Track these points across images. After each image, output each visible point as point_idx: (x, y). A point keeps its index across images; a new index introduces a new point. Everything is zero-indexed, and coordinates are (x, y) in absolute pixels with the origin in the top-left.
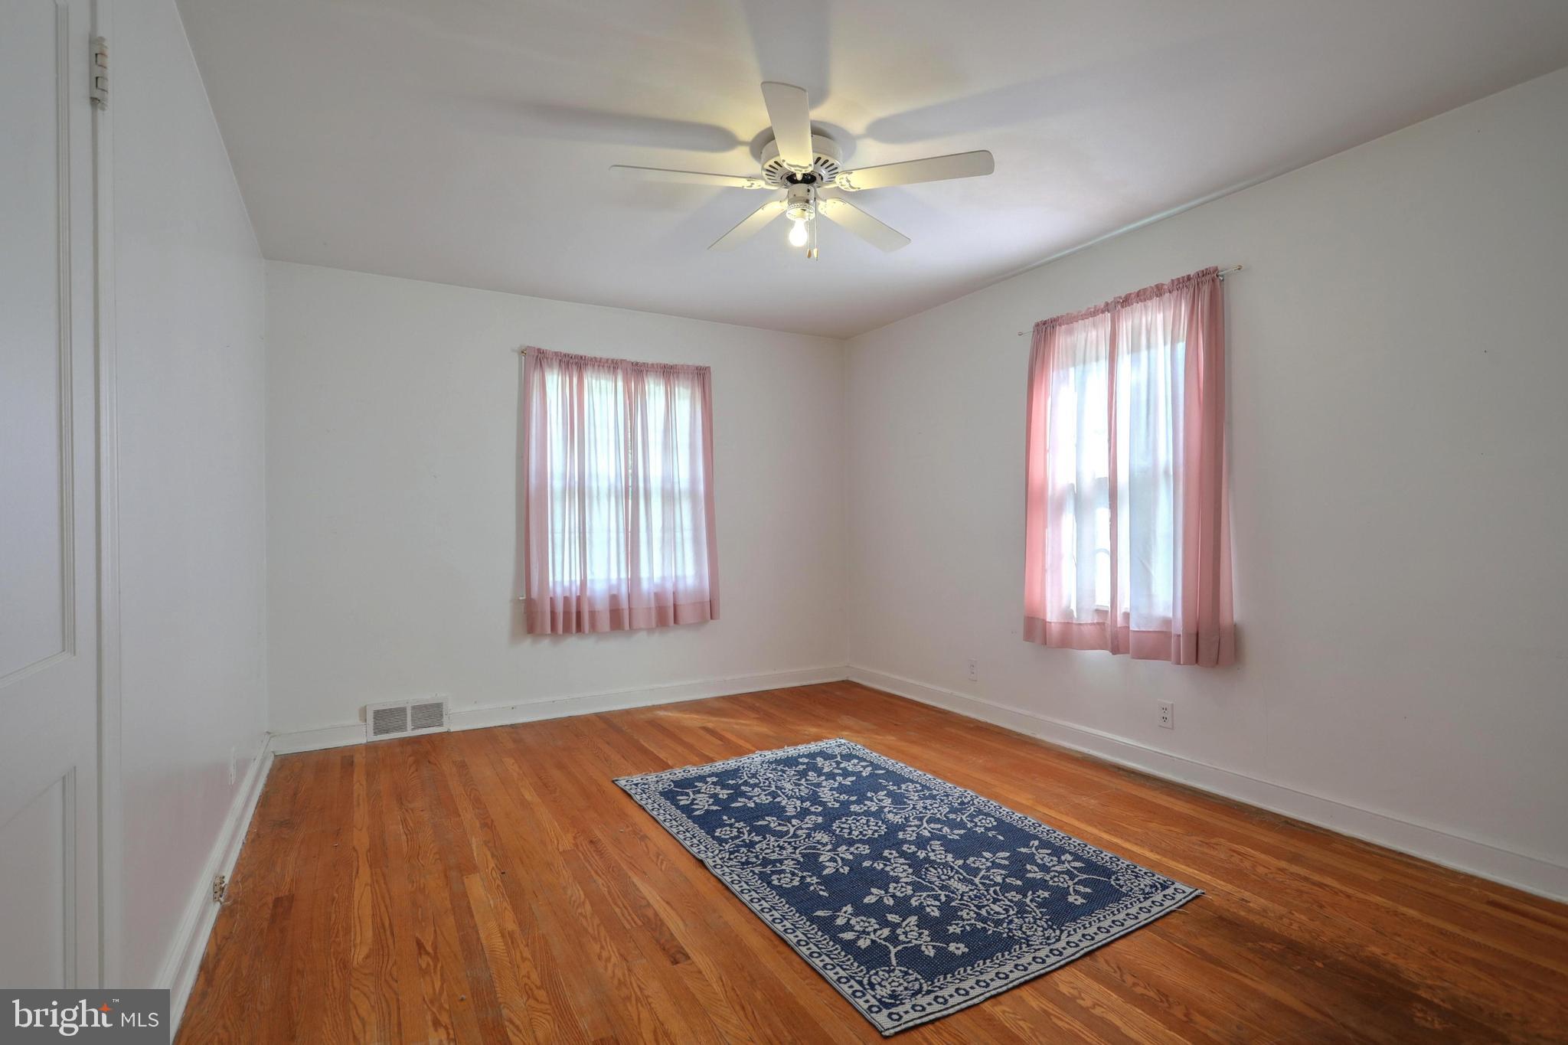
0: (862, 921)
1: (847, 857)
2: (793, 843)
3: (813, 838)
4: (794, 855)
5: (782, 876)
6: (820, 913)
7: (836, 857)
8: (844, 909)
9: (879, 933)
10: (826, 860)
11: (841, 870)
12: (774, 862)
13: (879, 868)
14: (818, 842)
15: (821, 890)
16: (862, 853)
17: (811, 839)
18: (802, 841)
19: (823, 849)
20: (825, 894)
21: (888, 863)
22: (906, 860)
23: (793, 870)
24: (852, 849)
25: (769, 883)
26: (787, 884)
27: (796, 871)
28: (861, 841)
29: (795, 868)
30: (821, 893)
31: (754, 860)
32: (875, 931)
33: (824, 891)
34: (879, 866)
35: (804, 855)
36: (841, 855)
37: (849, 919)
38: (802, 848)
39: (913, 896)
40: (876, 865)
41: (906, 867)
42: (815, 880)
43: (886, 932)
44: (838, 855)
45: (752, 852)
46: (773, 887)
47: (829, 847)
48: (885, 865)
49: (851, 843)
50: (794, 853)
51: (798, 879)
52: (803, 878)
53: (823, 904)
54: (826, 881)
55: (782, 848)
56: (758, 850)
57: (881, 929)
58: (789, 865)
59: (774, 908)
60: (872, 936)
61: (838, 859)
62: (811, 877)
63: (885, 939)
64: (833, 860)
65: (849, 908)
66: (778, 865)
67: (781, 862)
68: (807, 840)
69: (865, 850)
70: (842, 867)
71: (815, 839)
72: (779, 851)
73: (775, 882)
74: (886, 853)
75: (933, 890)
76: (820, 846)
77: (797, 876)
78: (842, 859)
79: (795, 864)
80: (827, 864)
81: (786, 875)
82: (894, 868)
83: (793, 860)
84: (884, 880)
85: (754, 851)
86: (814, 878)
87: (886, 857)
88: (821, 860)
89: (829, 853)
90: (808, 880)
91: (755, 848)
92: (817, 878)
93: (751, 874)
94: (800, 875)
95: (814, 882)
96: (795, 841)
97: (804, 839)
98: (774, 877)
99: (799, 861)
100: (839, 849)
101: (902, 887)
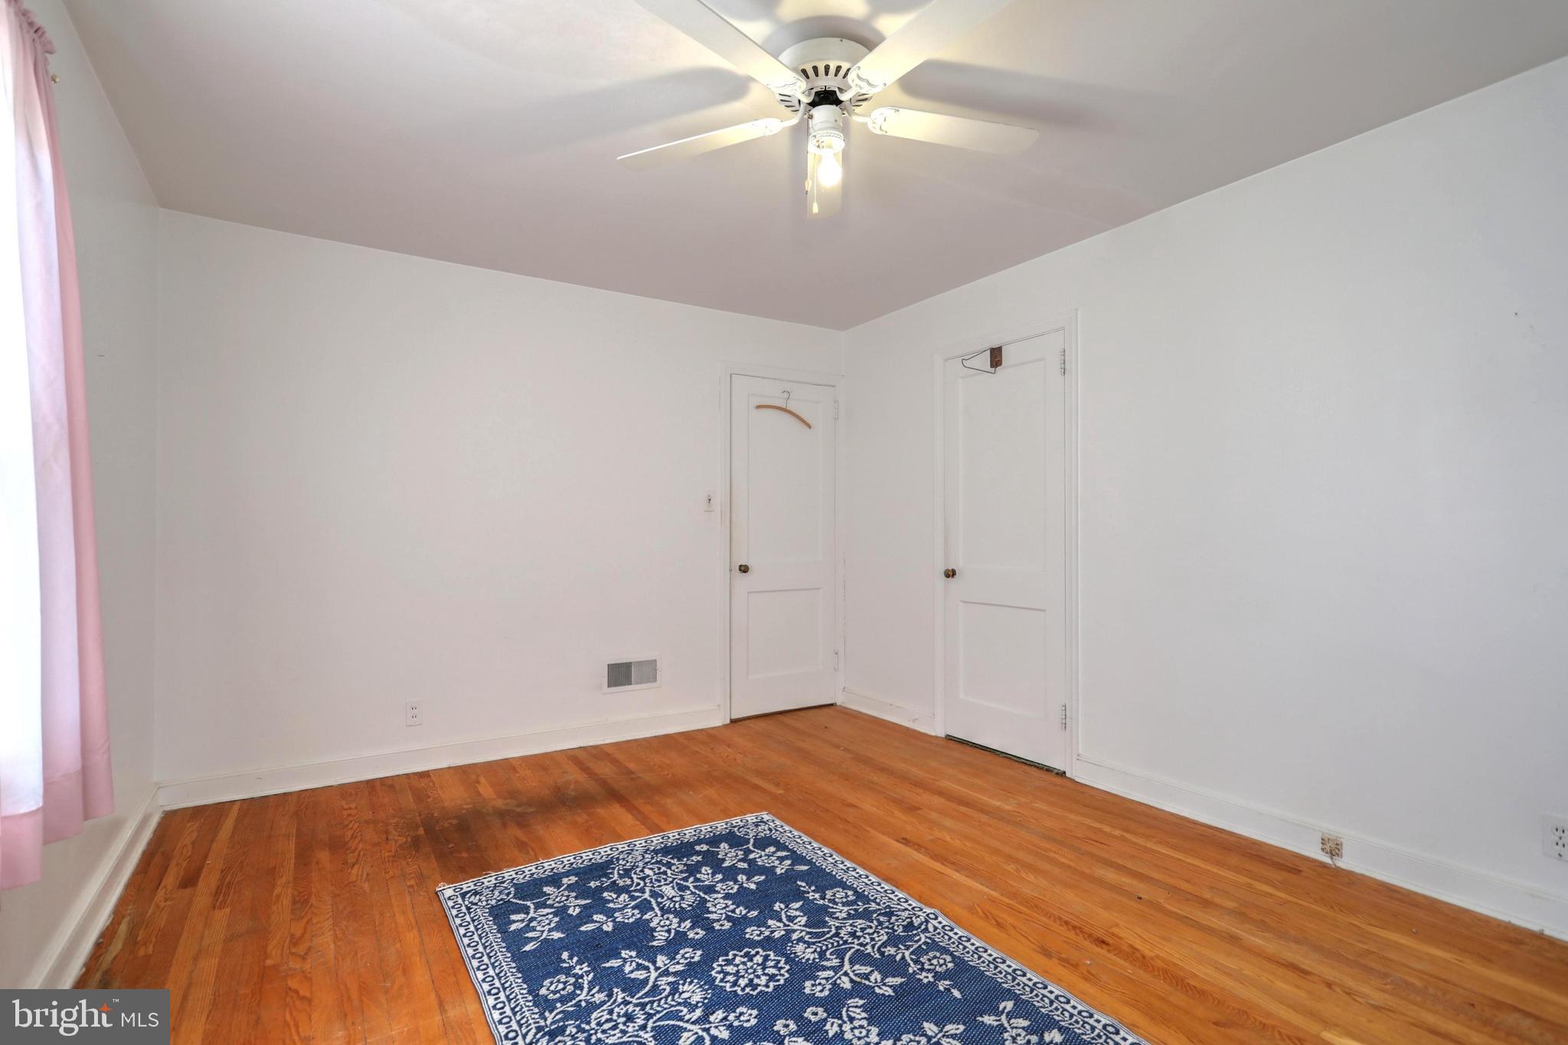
0: (769, 864)
1: (775, 922)
2: (841, 942)
3: (815, 951)
4: (837, 925)
5: (844, 900)
6: (805, 868)
7: (787, 923)
8: (783, 871)
9: (757, 856)
10: (799, 919)
11: (782, 906)
12: (858, 915)
13: (741, 908)
14: (809, 944)
15: (804, 887)
16: (756, 928)
17: (818, 950)
18: (830, 946)
19: (804, 933)
20: (799, 883)
21: (730, 914)
22: (708, 918)
23: (835, 906)
24: (767, 933)
25: (856, 891)
26: (838, 891)
27: (831, 905)
28: (753, 944)
29: (832, 908)
30: (804, 884)
31: (882, 919)
32: (761, 857)
33: (801, 886)
34: (741, 911)
35: (824, 924)
36: (781, 925)
37: (780, 864)
38: (828, 936)
39: (717, 882)
40: (744, 912)
41: (712, 909)
42: (811, 896)
43: (752, 856)
44: (785, 925)
45: (887, 927)
46: (851, 888)
47: (795, 936)
48: (733, 911)
49: (768, 943)
50: (838, 928)
51: (827, 897)
52: (823, 898)
53: (802, 876)
54: (799, 895)
55: (853, 935)
56: (882, 932)
57: (755, 858)
58: (842, 911)
59: (845, 872)
60: (763, 853)
61: (784, 920)
62: (815, 899)
63: (753, 852)
64: (791, 919)
65: (779, 871)
66: (852, 912)
67: (850, 916)
68: (824, 948)
69: (752, 933)
70: (782, 909)
71: (812, 950)
72: (856, 931)
73: (850, 893)
74: (727, 925)
75: (695, 887)
76: (806, 938)
77: (829, 900)
78: (780, 920)
79: (835, 913)
80: (798, 913)
81: (840, 901)
82: (725, 908)
83: (837, 918)
84: (741, 897)
85: (886, 930)
86: (811, 898)
87: (729, 921)
88: (805, 919)
89: (796, 927)
90: (817, 896)
91: (887, 933)
92: (808, 897)
93: (878, 901)
94: (826, 900)
95: (811, 894)
96: (839, 945)
97: (827, 949)
98: (852, 898)
99: (831, 917)
100: (783, 933)
101: (724, 890)
